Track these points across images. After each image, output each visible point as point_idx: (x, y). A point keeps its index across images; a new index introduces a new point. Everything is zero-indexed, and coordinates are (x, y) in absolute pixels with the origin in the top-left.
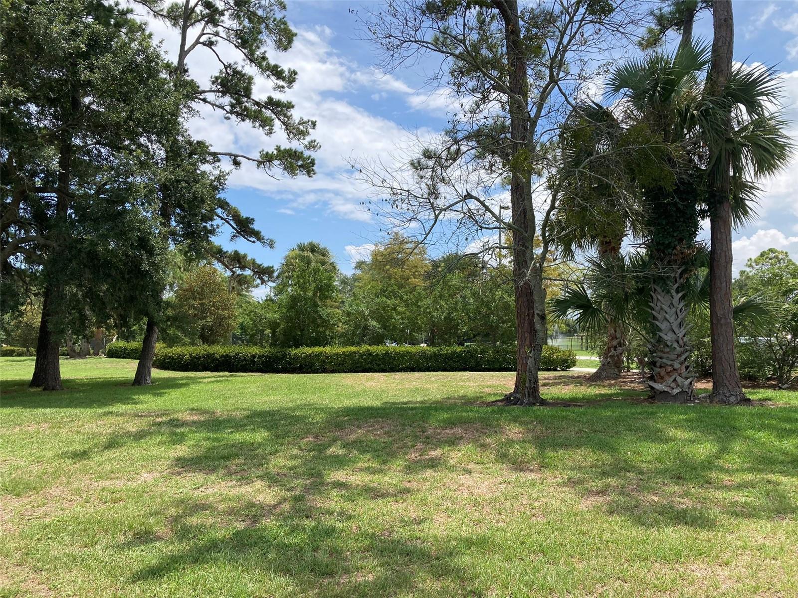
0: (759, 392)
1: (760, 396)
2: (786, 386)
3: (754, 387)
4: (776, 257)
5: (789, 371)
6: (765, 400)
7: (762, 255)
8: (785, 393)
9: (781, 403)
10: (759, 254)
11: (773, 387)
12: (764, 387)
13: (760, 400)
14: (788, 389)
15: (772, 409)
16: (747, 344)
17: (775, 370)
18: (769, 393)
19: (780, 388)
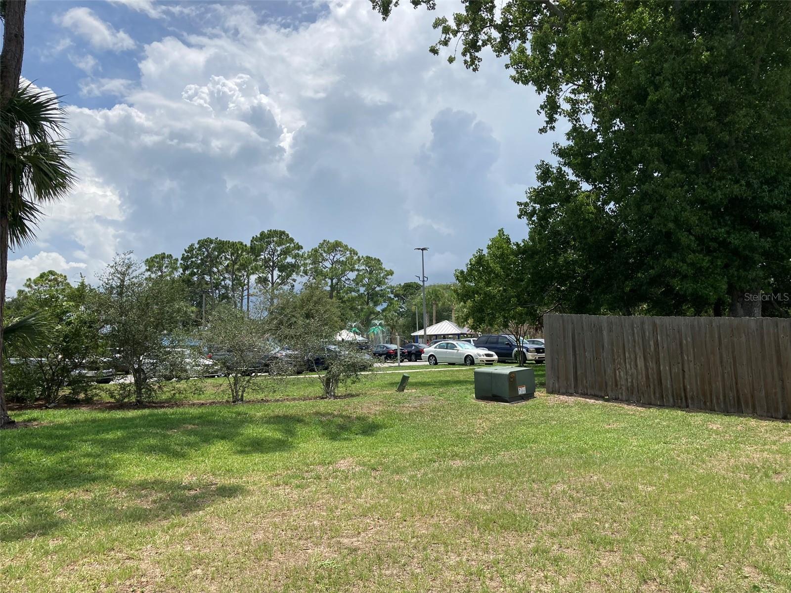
0: (25, 414)
1: (26, 417)
2: (53, 405)
3: (20, 408)
4: (55, 280)
5: (57, 390)
6: (30, 421)
7: (42, 276)
8: (51, 412)
9: (45, 423)
10: (39, 275)
11: (40, 407)
12: (31, 408)
13: (24, 421)
14: (55, 407)
15: (35, 428)
16: (18, 365)
17: (44, 391)
18: (36, 413)
19: (47, 408)
